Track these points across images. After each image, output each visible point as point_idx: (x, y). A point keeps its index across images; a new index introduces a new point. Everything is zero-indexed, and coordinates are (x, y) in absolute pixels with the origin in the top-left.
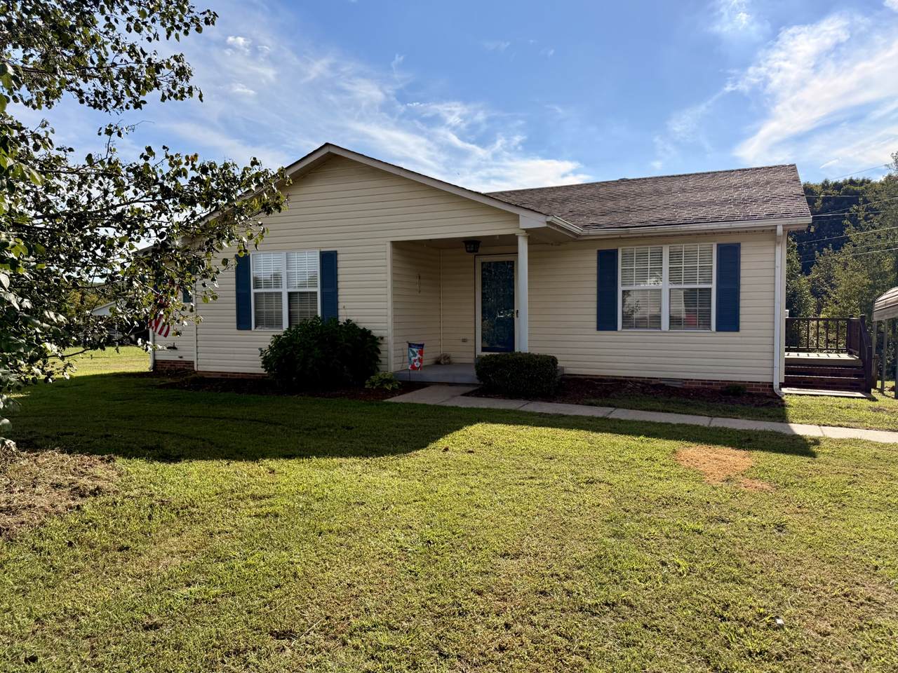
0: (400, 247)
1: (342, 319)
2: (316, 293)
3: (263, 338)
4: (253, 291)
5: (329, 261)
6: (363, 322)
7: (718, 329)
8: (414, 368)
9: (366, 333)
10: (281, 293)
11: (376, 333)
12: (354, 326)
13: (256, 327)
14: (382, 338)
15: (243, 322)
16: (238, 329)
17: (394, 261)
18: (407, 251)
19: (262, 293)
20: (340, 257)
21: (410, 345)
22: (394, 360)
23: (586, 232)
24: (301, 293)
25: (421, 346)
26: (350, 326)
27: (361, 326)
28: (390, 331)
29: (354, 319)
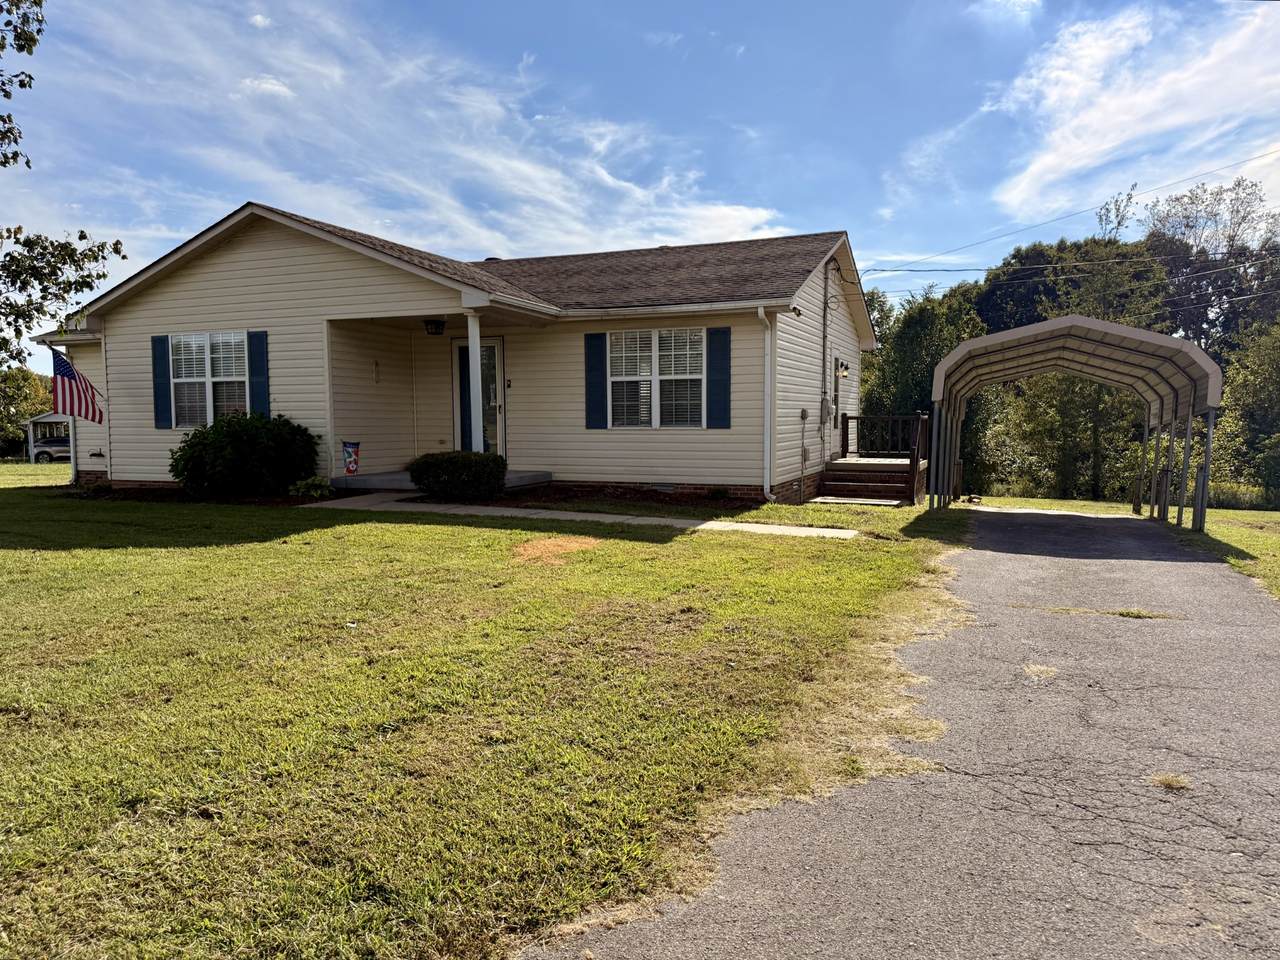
0: (342, 329)
1: (274, 415)
2: (244, 382)
3: (175, 438)
4: (173, 381)
5: (258, 343)
6: (299, 416)
7: (709, 426)
8: (349, 471)
9: (301, 433)
10: (204, 384)
11: (313, 431)
12: (287, 422)
13: (177, 425)
14: (320, 437)
15: (162, 420)
16: (157, 427)
17: (331, 343)
18: (351, 334)
19: (183, 384)
20: (270, 339)
21: (345, 444)
22: (333, 464)
24: (227, 383)
25: (357, 445)
26: (284, 423)
27: (295, 422)
28: (329, 427)
29: (287, 414)
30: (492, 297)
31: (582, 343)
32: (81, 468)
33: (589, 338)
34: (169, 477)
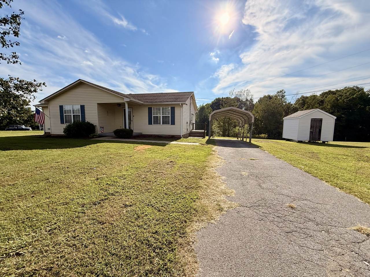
0: (100, 105)
1: (86, 121)
2: (80, 115)
3: (65, 126)
4: (64, 114)
5: (82, 107)
6: (92, 122)
7: (171, 125)
8: (102, 132)
9: (92, 125)
10: (71, 115)
11: (94, 125)
12: (89, 123)
13: (65, 123)
14: (96, 126)
15: (62, 122)
16: (61, 123)
17: (98, 108)
18: (101, 105)
19: (67, 115)
20: (85, 107)
21: (101, 127)
22: (99, 131)
23: (144, 103)
24: (76, 115)
25: (103, 127)
26: (88, 123)
27: (91, 123)
28: (97, 124)
29: (89, 121)
30: (130, 99)
31: (148, 109)
32: (46, 132)
33: (149, 108)
34: (63, 133)
